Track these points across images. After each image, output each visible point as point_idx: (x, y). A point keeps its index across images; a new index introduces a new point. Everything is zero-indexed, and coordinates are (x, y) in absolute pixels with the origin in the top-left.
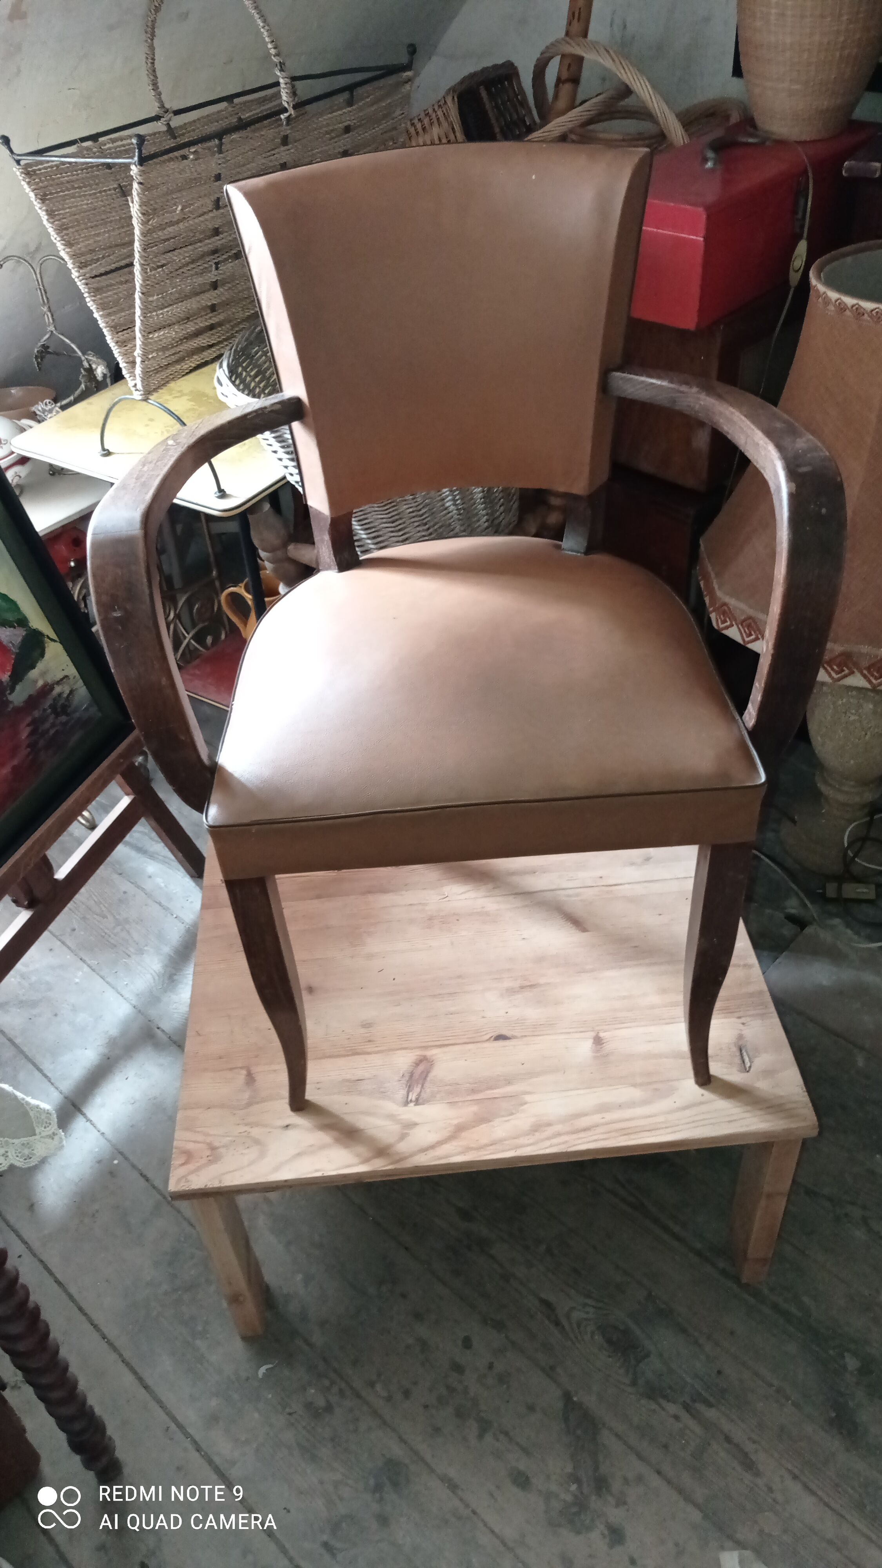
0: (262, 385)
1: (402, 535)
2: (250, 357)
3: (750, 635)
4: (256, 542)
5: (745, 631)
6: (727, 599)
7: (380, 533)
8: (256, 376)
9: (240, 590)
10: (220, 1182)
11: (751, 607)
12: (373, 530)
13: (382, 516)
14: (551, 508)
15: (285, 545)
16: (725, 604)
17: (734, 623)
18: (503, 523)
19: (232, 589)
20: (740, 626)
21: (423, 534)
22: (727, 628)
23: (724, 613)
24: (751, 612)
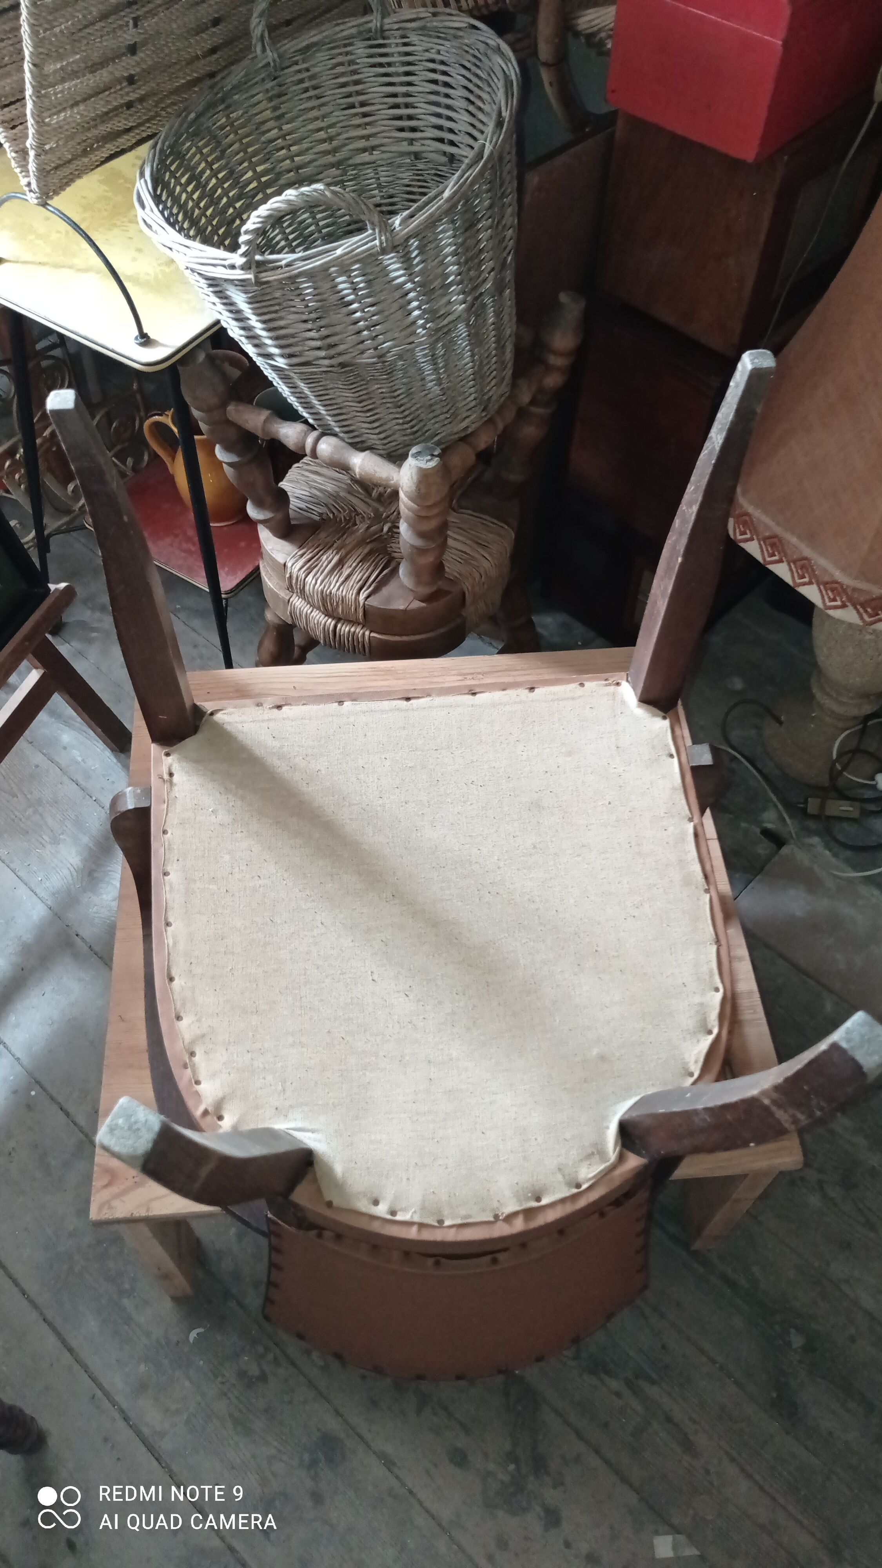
0: (195, 196)
1: (371, 416)
2: (180, 156)
3: (773, 555)
4: (188, 399)
5: (767, 550)
6: (751, 509)
7: (344, 411)
8: (188, 182)
9: (167, 419)
10: (148, 1210)
11: (778, 524)
12: (335, 407)
13: (348, 395)
14: (549, 368)
15: (223, 405)
16: (747, 514)
17: (755, 537)
18: (494, 398)
19: (156, 418)
20: (762, 542)
21: (397, 416)
22: (746, 540)
23: (745, 523)
24: (778, 530)
